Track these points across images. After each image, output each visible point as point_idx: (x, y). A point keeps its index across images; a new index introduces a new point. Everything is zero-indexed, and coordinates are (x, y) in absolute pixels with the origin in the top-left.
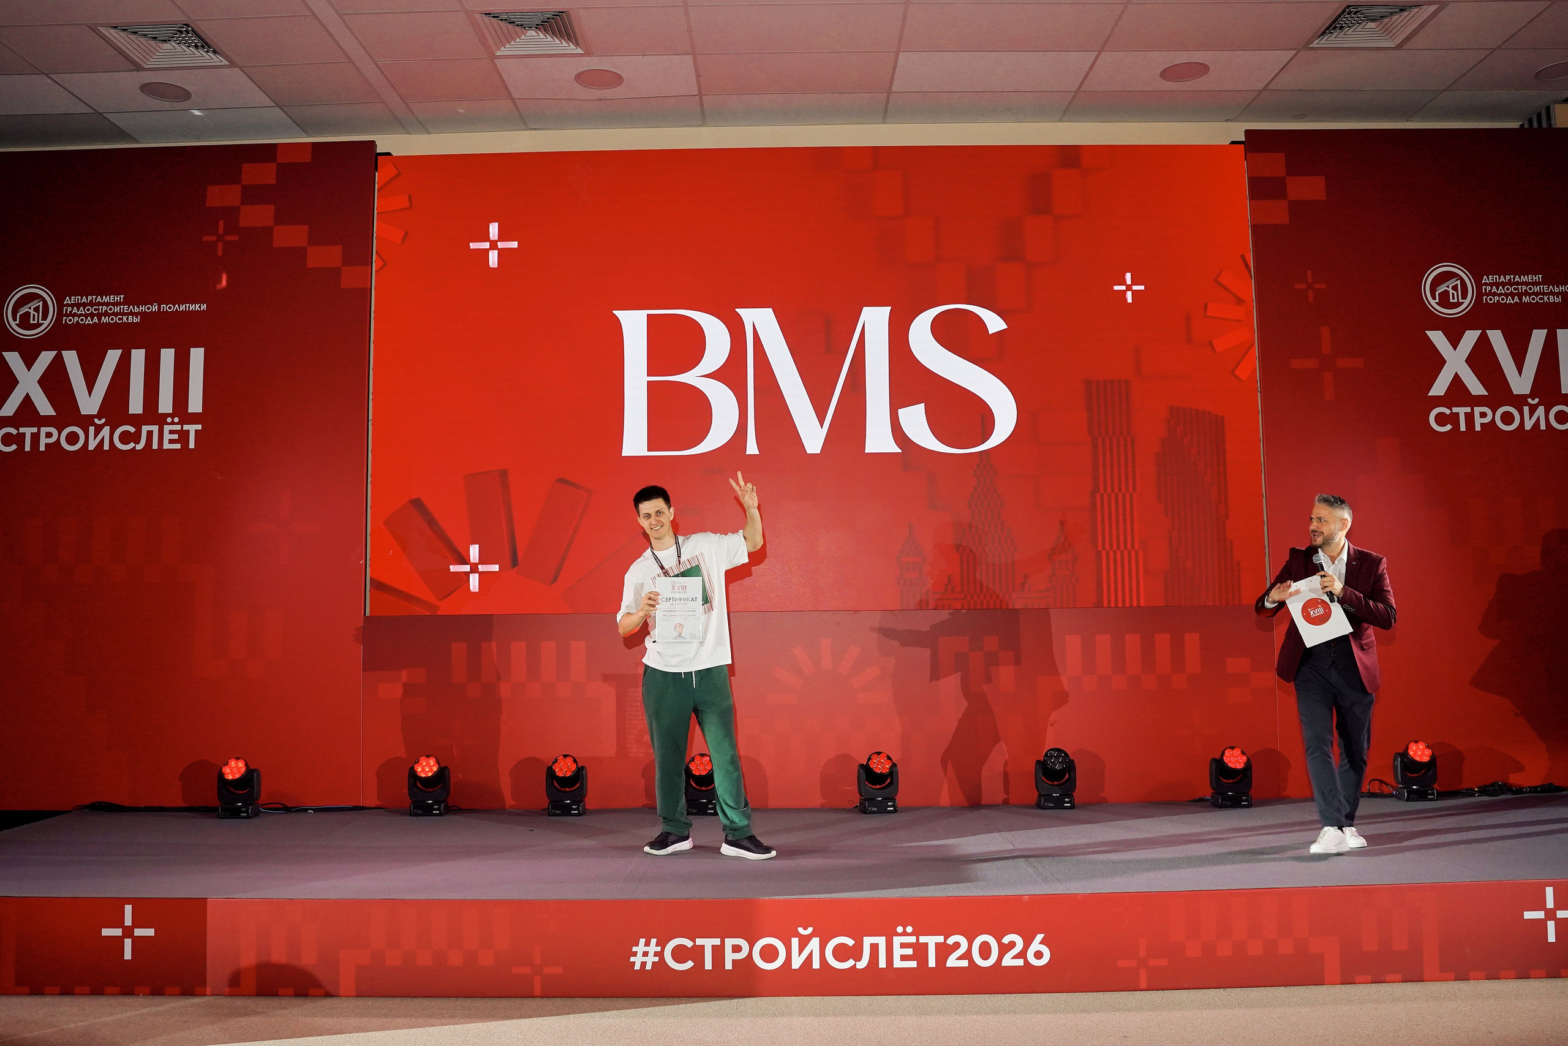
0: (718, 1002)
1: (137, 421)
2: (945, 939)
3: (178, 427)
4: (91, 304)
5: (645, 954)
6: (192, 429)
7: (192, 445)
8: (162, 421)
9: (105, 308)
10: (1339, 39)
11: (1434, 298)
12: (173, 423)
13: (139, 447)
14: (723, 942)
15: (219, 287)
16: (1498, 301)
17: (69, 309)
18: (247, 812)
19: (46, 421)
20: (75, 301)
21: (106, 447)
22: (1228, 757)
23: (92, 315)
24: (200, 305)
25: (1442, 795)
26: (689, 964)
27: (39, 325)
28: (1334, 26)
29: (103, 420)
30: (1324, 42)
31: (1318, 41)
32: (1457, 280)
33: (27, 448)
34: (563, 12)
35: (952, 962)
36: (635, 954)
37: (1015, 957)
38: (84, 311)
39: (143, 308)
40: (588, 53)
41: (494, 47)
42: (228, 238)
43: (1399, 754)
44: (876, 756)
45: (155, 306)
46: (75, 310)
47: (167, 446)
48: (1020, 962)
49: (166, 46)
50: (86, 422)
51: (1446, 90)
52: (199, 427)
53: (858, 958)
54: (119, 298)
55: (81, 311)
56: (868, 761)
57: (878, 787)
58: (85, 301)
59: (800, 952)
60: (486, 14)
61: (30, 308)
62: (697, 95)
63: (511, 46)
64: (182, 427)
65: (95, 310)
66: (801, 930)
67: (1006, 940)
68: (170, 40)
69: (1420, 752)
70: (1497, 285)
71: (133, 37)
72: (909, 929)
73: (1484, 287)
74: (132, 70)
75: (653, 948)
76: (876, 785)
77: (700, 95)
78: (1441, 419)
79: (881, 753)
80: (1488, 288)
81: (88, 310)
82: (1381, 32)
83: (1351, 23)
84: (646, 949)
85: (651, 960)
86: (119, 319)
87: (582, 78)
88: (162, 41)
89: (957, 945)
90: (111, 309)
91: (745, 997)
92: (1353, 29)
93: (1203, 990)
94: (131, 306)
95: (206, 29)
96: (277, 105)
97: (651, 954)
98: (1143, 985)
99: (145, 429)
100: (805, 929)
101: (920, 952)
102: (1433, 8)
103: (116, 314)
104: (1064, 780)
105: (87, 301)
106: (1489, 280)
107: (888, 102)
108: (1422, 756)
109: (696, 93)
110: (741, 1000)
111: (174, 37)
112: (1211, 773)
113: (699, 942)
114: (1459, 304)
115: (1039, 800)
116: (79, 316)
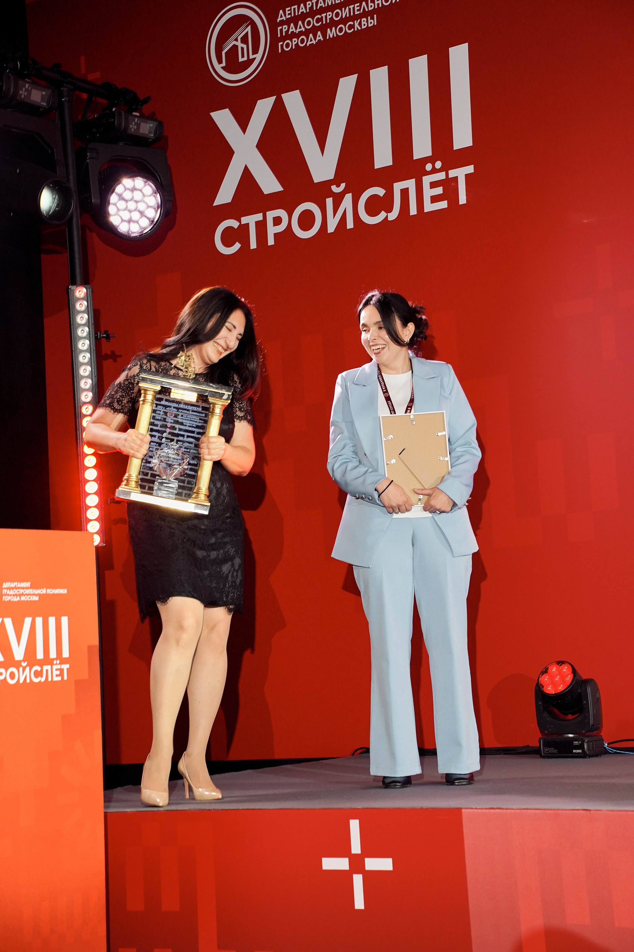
1: (387, 177)
3: (441, 176)
4: (312, 13)
6: (462, 173)
7: (463, 199)
8: (418, 169)
9: (329, 15)
12: (434, 171)
13: (393, 216)
17: (285, 28)
18: (581, 747)
19: (273, 201)
20: (291, 14)
21: (350, 225)
23: (314, 31)
27: (250, 62)
29: (343, 185)
33: (253, 245)
38: (304, 26)
46: (292, 28)
47: (429, 207)
50: (321, 192)
55: (300, 28)
58: (304, 10)
61: (236, 40)
64: (447, 175)
65: (318, 21)
86: (351, 27)
90: (337, 15)
94: (364, 3)
99: (398, 187)
103: (344, 21)
105: (306, 10)
116: (297, 36)
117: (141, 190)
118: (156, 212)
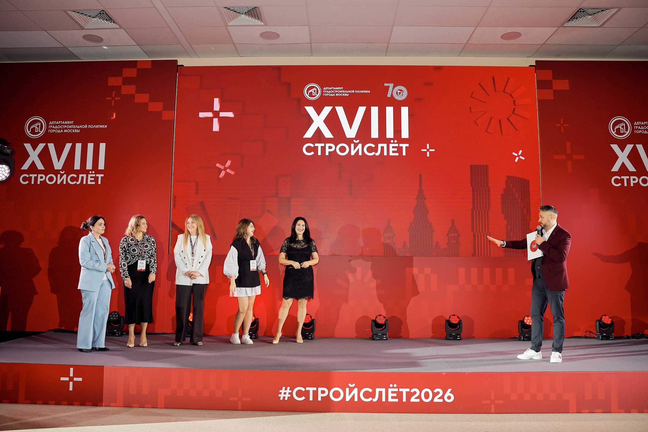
0: (315, 414)
1: (77, 172)
2: (410, 390)
3: (94, 175)
4: (60, 124)
5: (285, 393)
6: (100, 176)
7: (99, 183)
8: (87, 172)
9: (66, 126)
10: (577, 23)
11: (614, 131)
12: (92, 174)
13: (78, 183)
14: (317, 389)
15: (112, 118)
16: (641, 132)
17: (51, 126)
18: (118, 334)
19: (41, 172)
20: (54, 123)
21: (65, 183)
22: (526, 320)
23: (60, 129)
24: (104, 126)
25: (616, 338)
26: (303, 398)
27: (39, 133)
28: (574, 17)
29: (64, 172)
30: (569, 24)
31: (567, 23)
32: (624, 124)
33: (33, 183)
34: (256, 7)
35: (413, 400)
36: (281, 393)
37: (438, 399)
38: (57, 127)
39: (81, 127)
40: (266, 25)
41: (227, 22)
42: (116, 98)
43: (598, 320)
44: (379, 316)
45: (86, 126)
46: (54, 127)
47: (89, 183)
48: (441, 400)
49: (95, 19)
50: (56, 172)
51: (620, 45)
52: (103, 175)
53: (374, 397)
54: (71, 122)
55: (56, 127)
56: (376, 318)
57: (380, 329)
59: (350, 393)
60: (225, 8)
61: (35, 126)
62: (309, 43)
63: (235, 21)
64: (96, 175)
65: (62, 127)
66: (350, 385)
67: (436, 391)
68: (96, 17)
69: (607, 320)
70: (640, 126)
71: (81, 15)
72: (395, 386)
73: (635, 127)
74: (80, 29)
75: (288, 391)
76: (379, 329)
77: (311, 43)
78: (616, 181)
79: (381, 315)
80: (637, 127)
81: (59, 127)
82: (593, 20)
83: (581, 16)
84: (285, 391)
85: (287, 396)
86: (71, 131)
87: (264, 35)
88: (93, 17)
89: (415, 393)
90: (68, 127)
91: (326, 412)
92: (581, 19)
93: (518, 414)
94: (76, 126)
95: (111, 13)
96: (138, 45)
97: (287, 393)
98: (493, 410)
99: (81, 176)
100: (352, 384)
101: (400, 395)
102: (616, 10)
103: (70, 129)
104: (457, 328)
105: (59, 123)
106: (637, 124)
107: (388, 47)
108: (608, 321)
109: (309, 42)
110: (324, 414)
111: (97, 16)
112: (519, 326)
113: (308, 389)
114: (624, 134)
115: (447, 336)
116: (55, 129)
117: (4, 168)
118: (8, 174)
